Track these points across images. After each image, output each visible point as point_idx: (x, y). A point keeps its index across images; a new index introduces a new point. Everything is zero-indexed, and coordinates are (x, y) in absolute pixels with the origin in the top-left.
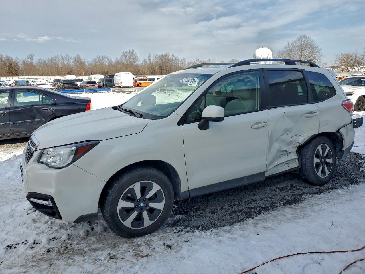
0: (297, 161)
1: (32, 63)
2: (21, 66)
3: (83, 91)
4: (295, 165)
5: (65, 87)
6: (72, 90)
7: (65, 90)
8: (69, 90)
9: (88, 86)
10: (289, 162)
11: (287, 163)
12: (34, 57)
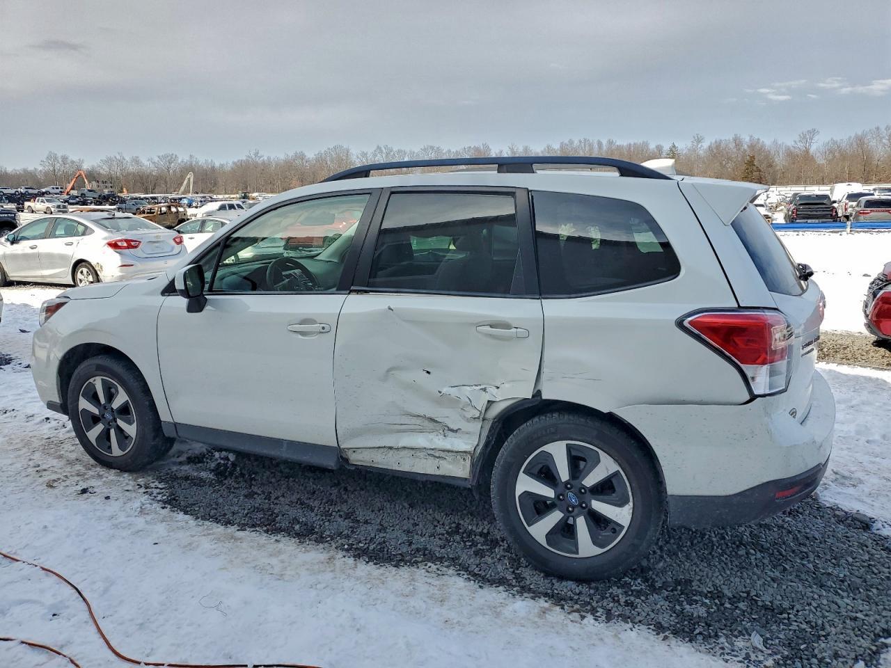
0: (468, 463)
1: (807, 151)
2: (780, 161)
3: (845, 227)
4: (460, 470)
5: (798, 213)
6: (817, 221)
7: (798, 221)
8: (809, 221)
9: (868, 213)
10: (442, 454)
11: (434, 453)
12: (816, 138)
